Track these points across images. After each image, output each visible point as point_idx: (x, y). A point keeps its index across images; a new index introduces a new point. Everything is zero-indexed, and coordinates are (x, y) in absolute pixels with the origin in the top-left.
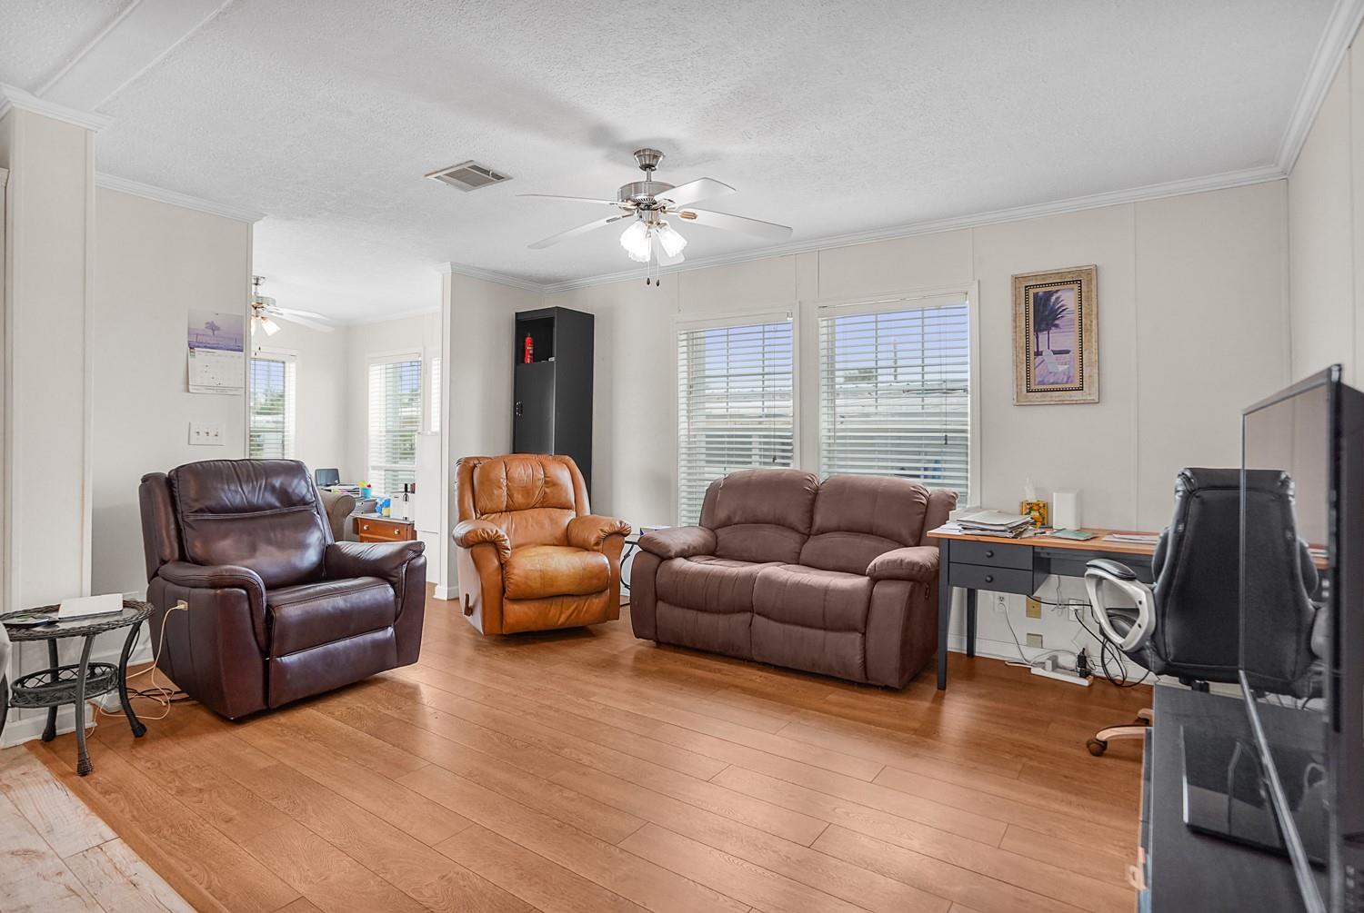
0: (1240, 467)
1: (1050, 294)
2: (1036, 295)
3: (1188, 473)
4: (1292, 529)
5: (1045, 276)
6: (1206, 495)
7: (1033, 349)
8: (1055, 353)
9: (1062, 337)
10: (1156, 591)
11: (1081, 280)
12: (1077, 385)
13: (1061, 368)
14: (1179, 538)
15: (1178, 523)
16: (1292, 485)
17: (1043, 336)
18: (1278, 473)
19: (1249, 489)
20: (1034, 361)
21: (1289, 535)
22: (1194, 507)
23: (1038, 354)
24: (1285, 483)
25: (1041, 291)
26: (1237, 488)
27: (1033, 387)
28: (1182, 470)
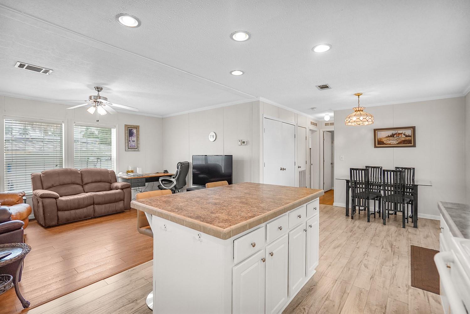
1: (132, 129)
2: (129, 129)
5: (131, 126)
7: (129, 140)
8: (133, 141)
9: (134, 138)
11: (137, 128)
12: (136, 148)
13: (134, 144)
17: (130, 137)
20: (129, 142)
23: (130, 141)
25: (130, 128)
27: (129, 148)
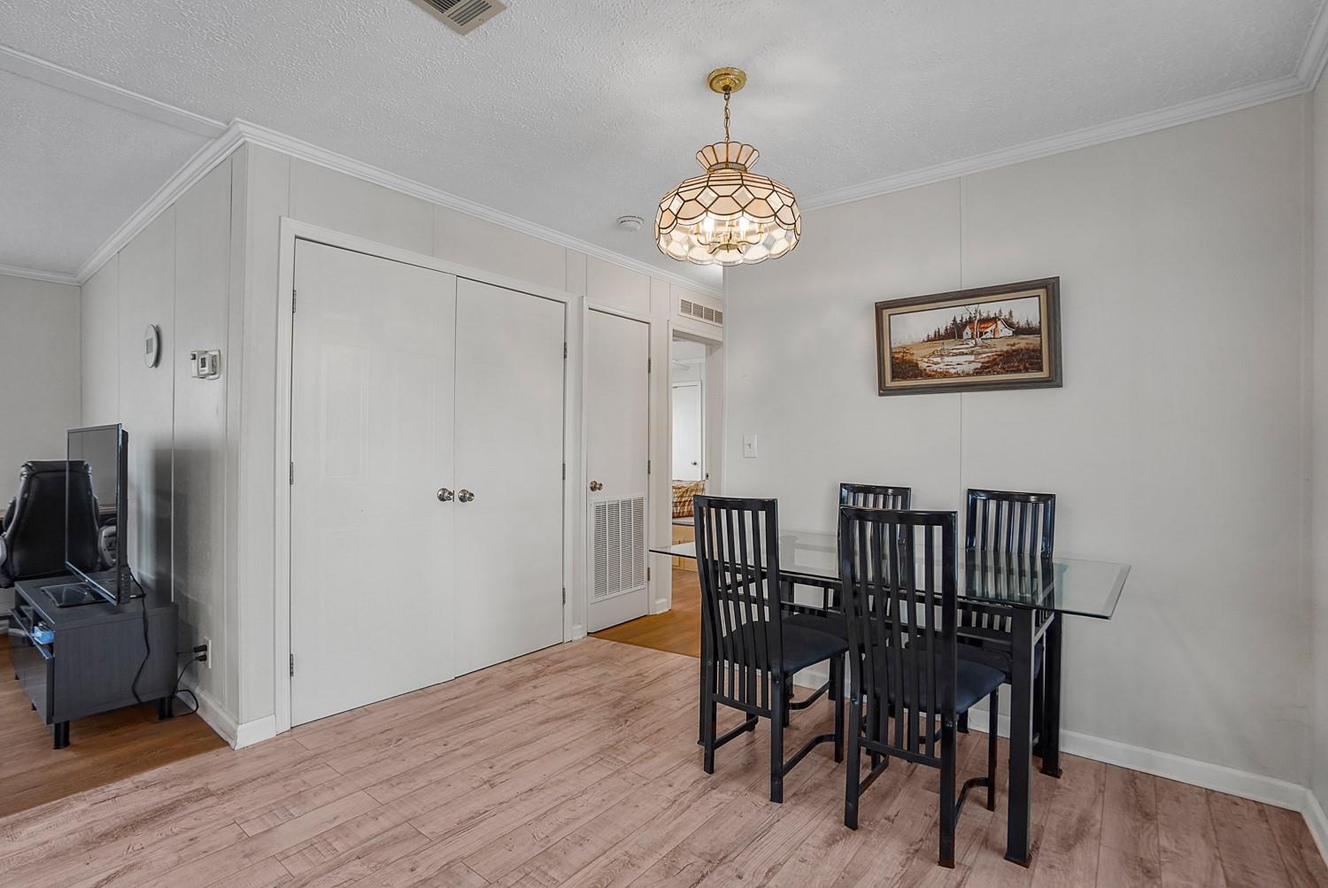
0: (66, 459)
3: (30, 464)
4: (90, 490)
6: (44, 476)
10: (6, 537)
14: (24, 502)
15: (24, 492)
16: (90, 468)
18: (83, 462)
19: (70, 471)
21: (89, 493)
22: (35, 483)
24: (87, 467)
26: (65, 471)
28: (25, 462)
